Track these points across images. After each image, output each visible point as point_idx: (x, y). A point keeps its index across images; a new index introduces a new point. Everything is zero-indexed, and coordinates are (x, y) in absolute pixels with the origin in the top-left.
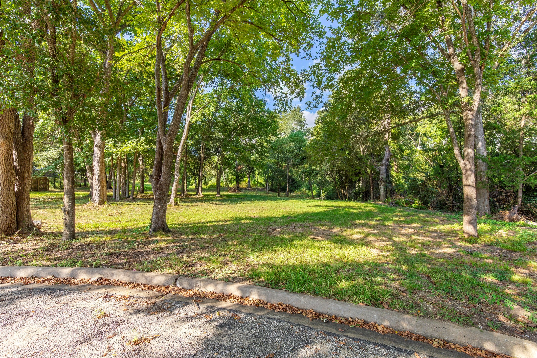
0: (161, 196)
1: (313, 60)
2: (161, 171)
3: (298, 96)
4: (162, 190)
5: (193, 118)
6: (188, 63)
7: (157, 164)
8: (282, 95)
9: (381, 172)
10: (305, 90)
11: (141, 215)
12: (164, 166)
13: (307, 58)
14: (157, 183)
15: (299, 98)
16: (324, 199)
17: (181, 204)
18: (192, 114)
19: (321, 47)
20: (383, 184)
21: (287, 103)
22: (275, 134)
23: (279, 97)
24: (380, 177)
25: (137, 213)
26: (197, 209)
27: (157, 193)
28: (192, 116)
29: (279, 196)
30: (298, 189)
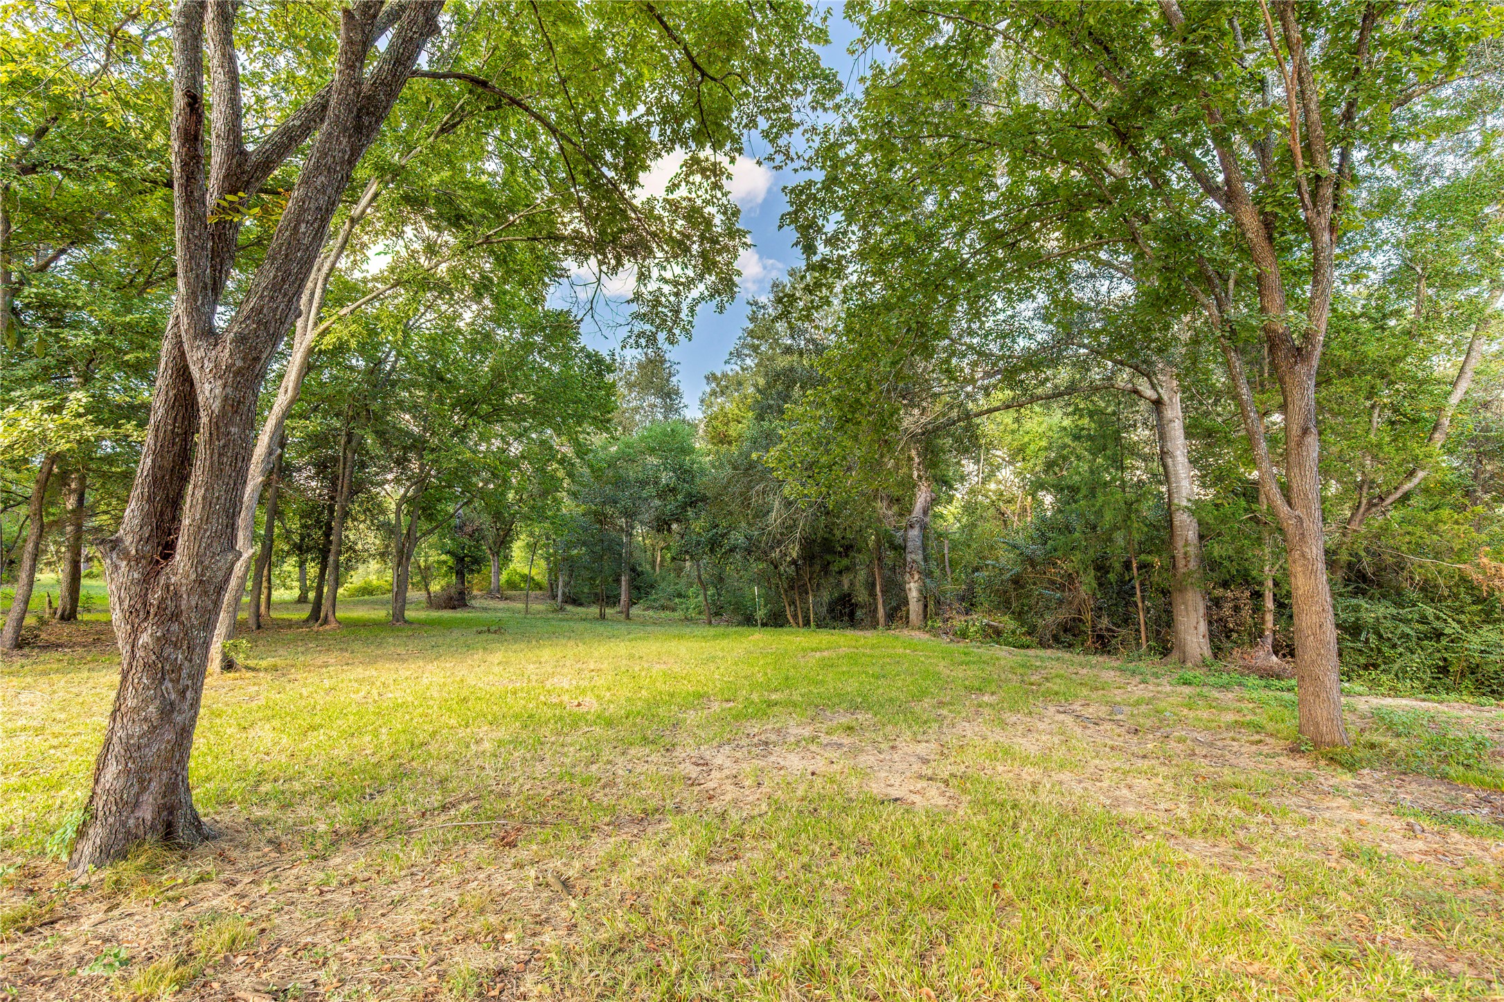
0: (168, 650)
1: (796, 171)
2: (175, 519)
3: (712, 296)
4: (176, 616)
5: (323, 334)
6: (364, 13)
7: (156, 480)
8: (660, 289)
9: (909, 544)
10: (735, 278)
11: (39, 731)
12: (200, 493)
13: (777, 163)
14: (148, 579)
15: (715, 302)
16: (764, 625)
17: (251, 663)
18: (321, 319)
19: (808, 140)
20: (916, 577)
21: (677, 312)
22: (603, 424)
23: (651, 293)
24: (909, 559)
25: (20, 723)
26: (327, 683)
27: (145, 638)
28: (322, 327)
29: (602, 617)
30: (647, 593)
